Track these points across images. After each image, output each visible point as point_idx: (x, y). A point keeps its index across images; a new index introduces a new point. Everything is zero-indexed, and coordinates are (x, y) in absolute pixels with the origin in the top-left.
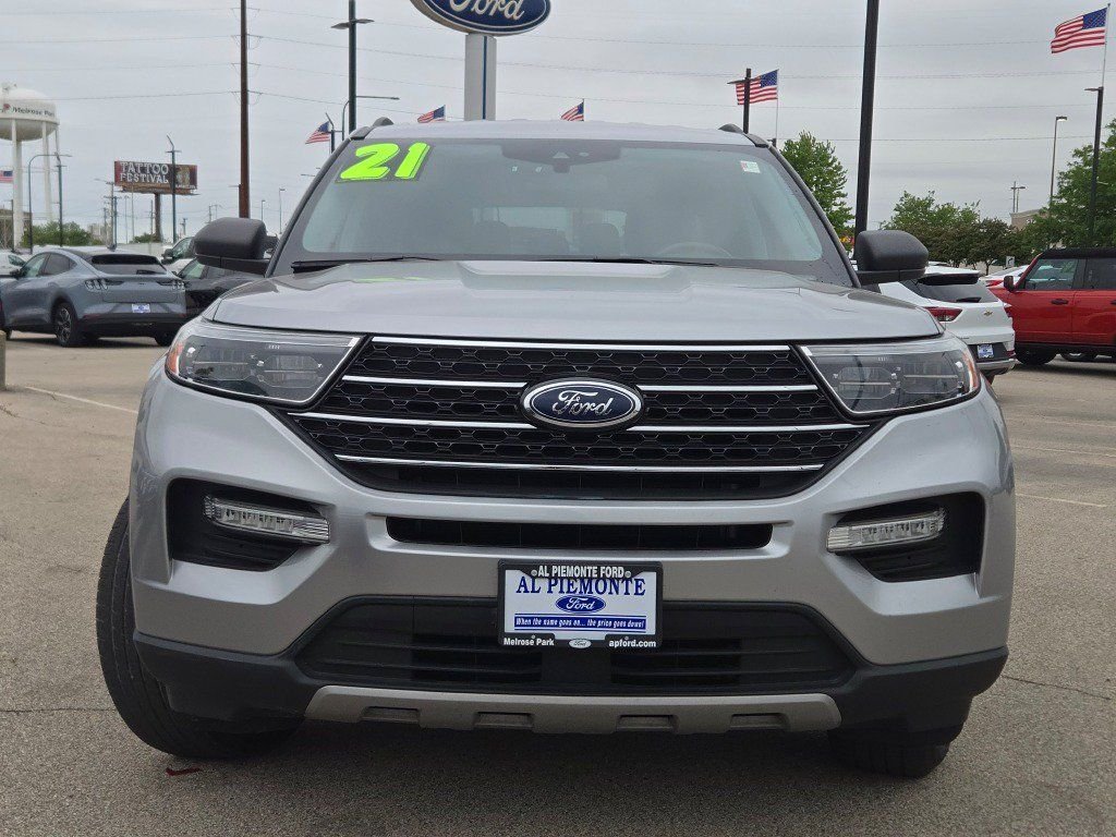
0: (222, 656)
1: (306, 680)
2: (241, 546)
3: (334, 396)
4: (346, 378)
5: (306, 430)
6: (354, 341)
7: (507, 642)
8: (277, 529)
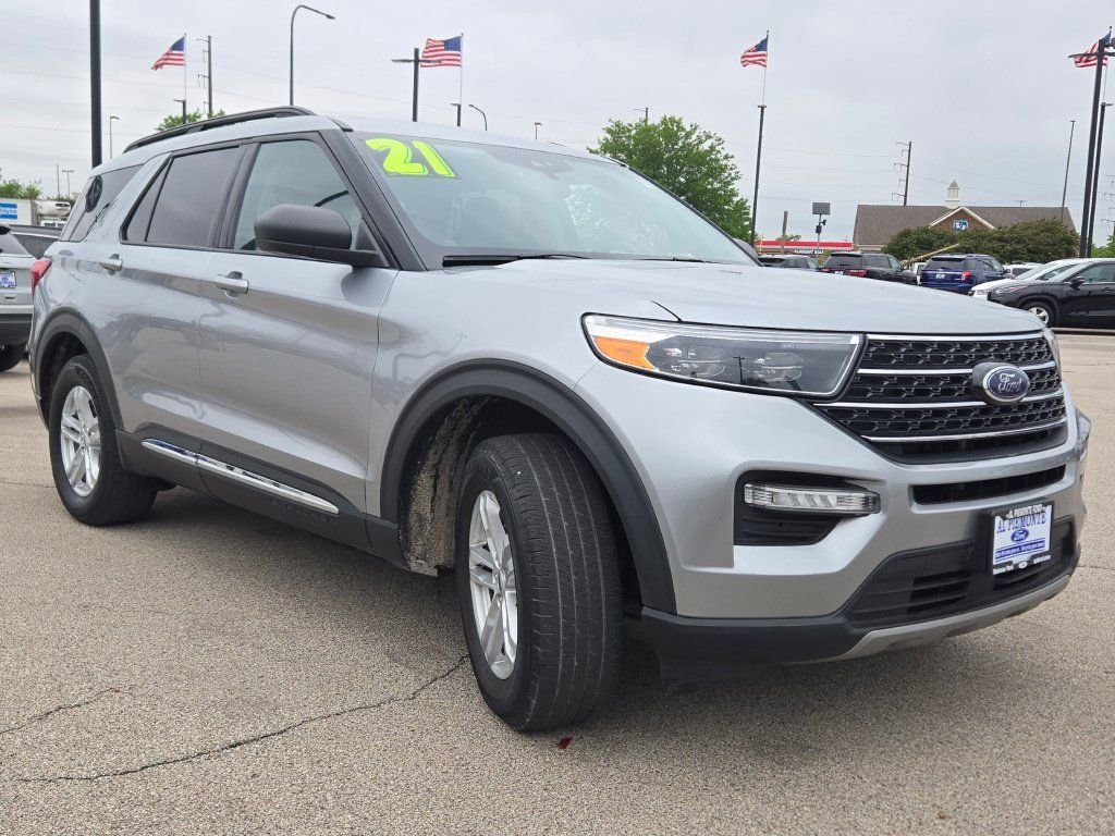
0: (789, 624)
1: (855, 631)
2: (780, 525)
3: (856, 387)
4: (861, 371)
5: (836, 417)
6: (856, 340)
7: (996, 572)
8: (820, 505)
